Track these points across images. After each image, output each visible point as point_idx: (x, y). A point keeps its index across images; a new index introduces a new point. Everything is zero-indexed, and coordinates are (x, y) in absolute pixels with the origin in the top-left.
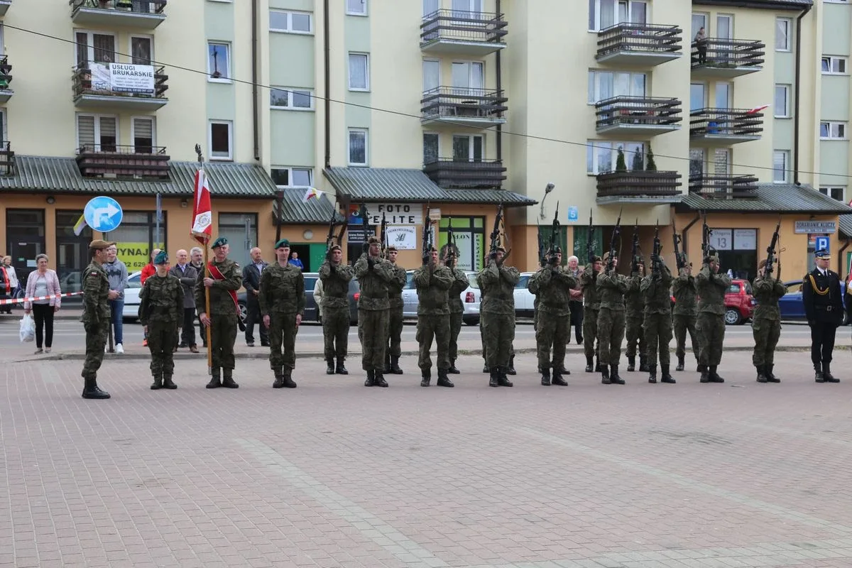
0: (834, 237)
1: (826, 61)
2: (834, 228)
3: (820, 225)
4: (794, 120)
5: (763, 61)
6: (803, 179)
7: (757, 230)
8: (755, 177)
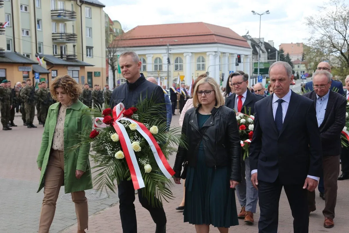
0: (31, 73)
1: (21, 6)
2: (31, 69)
3: (26, 68)
4: (12, 28)
5: (3, 4)
6: (17, 50)
7: (5, 69)
8: (3, 49)
